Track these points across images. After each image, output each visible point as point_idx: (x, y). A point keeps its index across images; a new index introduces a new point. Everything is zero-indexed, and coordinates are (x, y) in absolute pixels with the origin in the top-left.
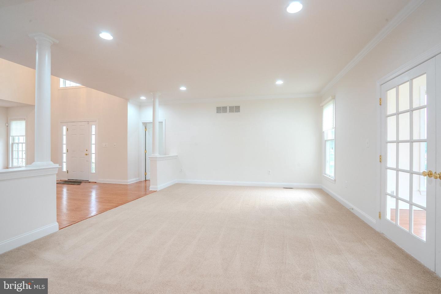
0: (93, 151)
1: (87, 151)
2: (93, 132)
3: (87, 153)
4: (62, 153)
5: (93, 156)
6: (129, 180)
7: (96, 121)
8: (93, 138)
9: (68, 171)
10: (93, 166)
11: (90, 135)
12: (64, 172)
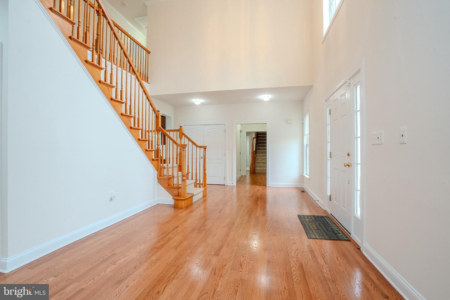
3: (349, 160)
4: (327, 160)
5: (359, 170)
7: (360, 70)
8: (359, 119)
9: (330, 196)
12: (328, 196)
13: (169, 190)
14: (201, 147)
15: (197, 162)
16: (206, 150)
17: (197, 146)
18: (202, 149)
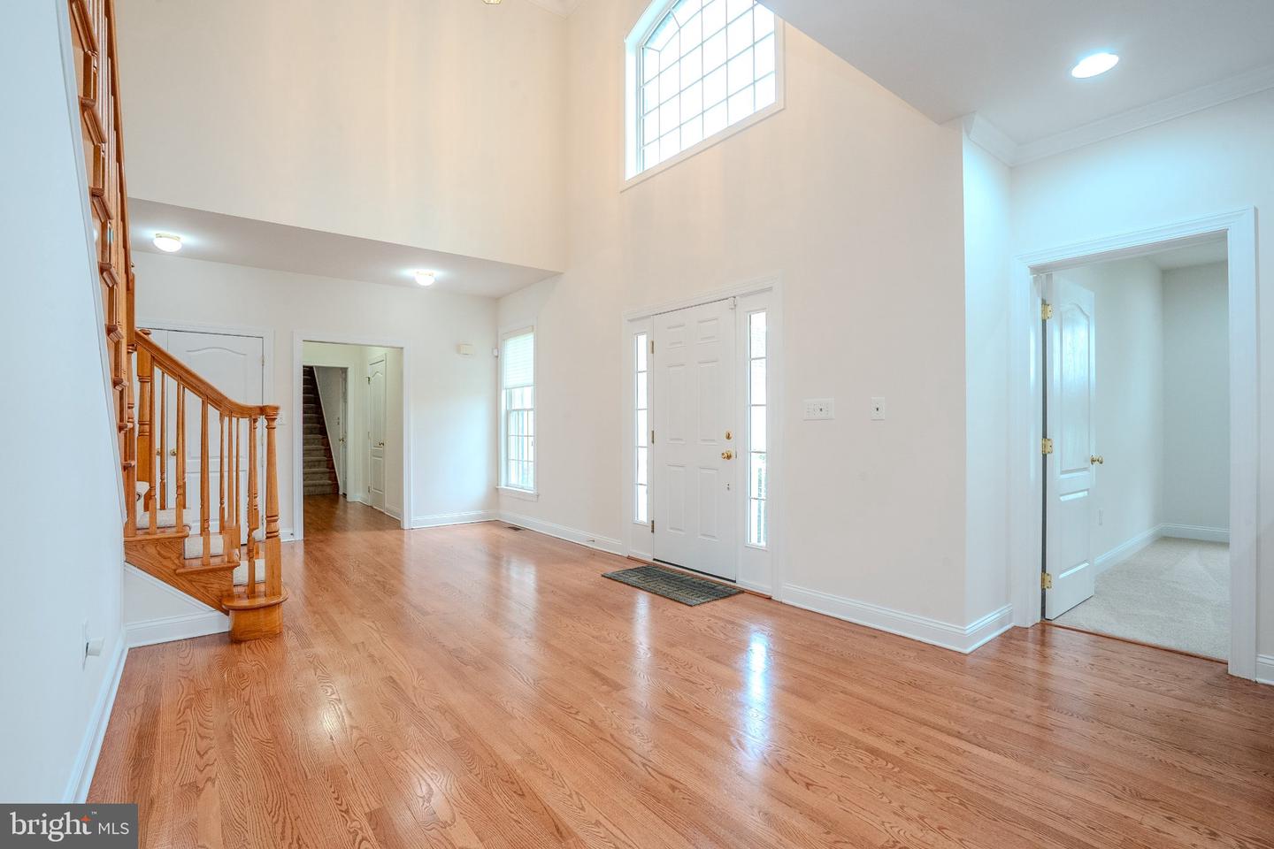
0: (759, 437)
1: (728, 437)
2: (759, 347)
3: (729, 447)
4: (633, 447)
5: (758, 465)
6: (972, 627)
7: (770, 289)
8: (759, 372)
9: (653, 522)
10: (756, 513)
11: (743, 360)
12: (642, 525)
13: (190, 581)
14: (243, 411)
15: (240, 469)
16: (276, 423)
17: (230, 410)
18: (262, 422)
